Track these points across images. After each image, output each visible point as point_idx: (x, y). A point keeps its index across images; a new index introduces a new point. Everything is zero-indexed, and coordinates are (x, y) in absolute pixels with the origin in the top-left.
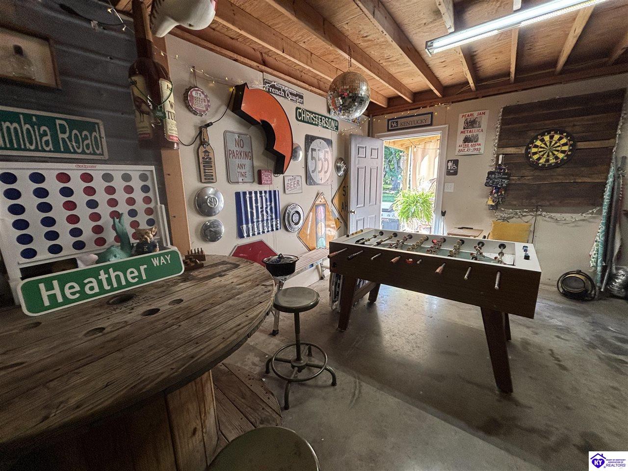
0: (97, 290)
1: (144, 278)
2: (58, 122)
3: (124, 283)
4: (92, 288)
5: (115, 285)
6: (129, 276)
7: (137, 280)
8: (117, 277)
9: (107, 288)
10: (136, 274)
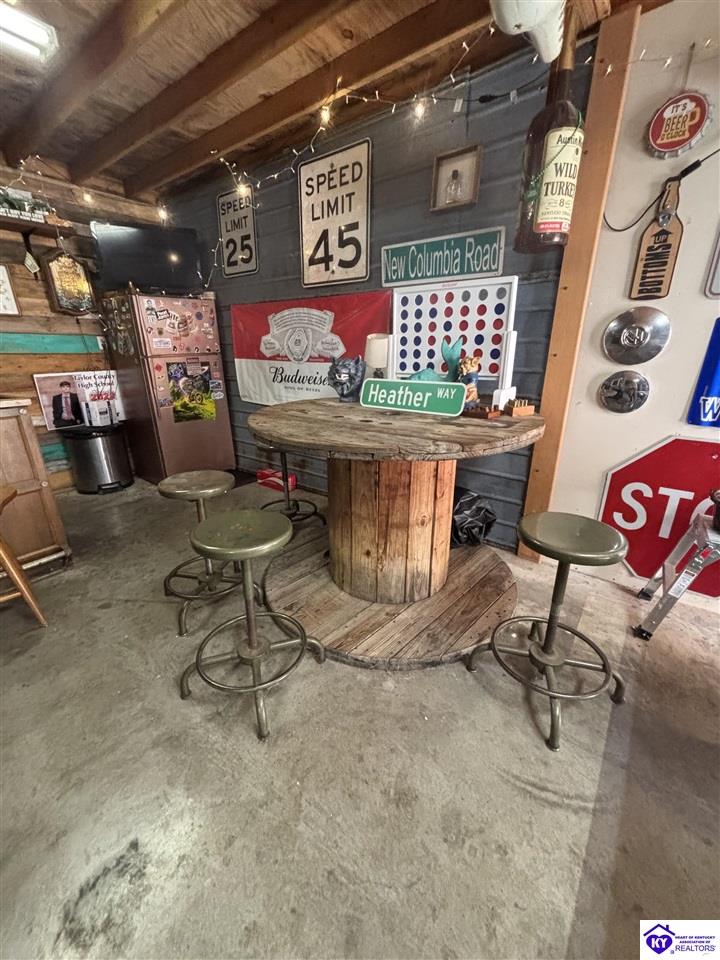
0: (393, 402)
1: (425, 406)
2: (469, 240)
3: (409, 404)
4: (391, 399)
5: (404, 404)
6: (416, 399)
7: (419, 405)
8: (408, 396)
9: (399, 403)
10: (421, 399)
